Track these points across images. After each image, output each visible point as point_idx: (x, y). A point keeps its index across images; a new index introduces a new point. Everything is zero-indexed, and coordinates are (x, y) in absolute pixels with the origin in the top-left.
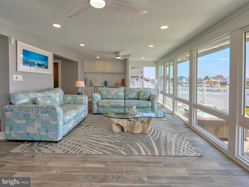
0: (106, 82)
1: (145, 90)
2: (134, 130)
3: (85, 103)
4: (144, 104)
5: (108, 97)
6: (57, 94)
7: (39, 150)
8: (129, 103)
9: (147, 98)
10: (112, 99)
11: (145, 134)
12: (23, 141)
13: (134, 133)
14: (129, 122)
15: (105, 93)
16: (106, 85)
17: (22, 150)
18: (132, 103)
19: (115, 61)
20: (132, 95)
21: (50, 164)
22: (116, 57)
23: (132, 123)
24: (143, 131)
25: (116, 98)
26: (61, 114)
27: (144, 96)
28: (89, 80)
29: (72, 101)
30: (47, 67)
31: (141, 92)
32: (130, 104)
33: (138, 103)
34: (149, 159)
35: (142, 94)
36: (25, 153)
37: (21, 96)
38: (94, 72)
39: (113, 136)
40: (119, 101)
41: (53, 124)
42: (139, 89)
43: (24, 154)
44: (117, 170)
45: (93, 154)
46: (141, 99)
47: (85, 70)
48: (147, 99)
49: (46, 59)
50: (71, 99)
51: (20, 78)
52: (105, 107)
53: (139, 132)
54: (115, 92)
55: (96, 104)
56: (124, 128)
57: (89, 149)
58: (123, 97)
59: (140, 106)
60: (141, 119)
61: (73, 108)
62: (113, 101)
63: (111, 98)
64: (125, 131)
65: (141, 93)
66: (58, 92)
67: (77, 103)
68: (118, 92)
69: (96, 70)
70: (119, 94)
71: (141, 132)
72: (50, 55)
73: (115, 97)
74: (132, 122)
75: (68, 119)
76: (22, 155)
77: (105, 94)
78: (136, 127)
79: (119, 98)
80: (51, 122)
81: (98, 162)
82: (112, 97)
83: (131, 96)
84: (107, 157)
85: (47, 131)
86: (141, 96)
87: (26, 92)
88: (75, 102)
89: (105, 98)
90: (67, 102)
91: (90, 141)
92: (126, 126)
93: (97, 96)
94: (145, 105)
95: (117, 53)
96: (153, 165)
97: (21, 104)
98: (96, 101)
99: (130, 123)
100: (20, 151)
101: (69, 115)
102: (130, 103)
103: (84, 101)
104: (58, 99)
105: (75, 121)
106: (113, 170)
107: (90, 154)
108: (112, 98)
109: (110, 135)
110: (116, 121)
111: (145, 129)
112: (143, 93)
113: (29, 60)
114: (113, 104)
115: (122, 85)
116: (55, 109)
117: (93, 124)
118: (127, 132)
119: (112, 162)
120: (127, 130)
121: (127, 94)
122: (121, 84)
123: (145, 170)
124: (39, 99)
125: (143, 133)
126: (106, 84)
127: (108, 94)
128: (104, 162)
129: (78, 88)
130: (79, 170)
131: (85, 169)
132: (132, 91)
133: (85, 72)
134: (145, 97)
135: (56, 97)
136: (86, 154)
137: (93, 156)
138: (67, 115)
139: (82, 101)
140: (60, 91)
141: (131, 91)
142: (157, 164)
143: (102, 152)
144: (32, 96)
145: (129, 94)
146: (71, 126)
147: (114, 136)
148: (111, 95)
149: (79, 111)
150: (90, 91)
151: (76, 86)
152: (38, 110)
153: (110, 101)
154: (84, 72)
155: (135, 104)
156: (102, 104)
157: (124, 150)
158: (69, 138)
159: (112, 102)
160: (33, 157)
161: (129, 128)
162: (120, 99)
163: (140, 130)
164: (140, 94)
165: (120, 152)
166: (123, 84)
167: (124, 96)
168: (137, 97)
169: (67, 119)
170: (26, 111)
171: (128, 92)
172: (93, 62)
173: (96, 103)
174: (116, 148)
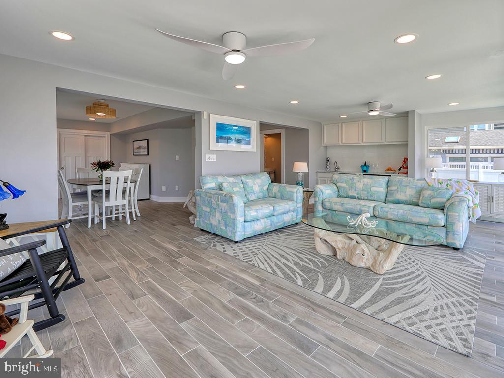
0: (365, 165)
1: (443, 184)
2: (353, 259)
3: (296, 199)
4: (422, 217)
5: (350, 194)
6: (258, 181)
7: (215, 245)
8: (384, 209)
9: (439, 203)
10: (359, 199)
11: (375, 273)
12: (209, 233)
13: (353, 264)
14: (348, 241)
15: (344, 185)
16: (365, 171)
17: (203, 240)
18: (392, 210)
19: (384, 119)
20: (402, 194)
21: (212, 261)
22: (369, 112)
23: (352, 245)
24: (372, 265)
25: (366, 198)
26: (239, 206)
27: (432, 197)
28: (333, 161)
29: (279, 194)
30: (249, 143)
31: (427, 189)
32: (385, 211)
33: (405, 212)
34: (331, 304)
35: (427, 193)
36: (203, 244)
37: (209, 179)
38: (341, 144)
39: (311, 257)
40: (364, 203)
41: (231, 217)
42: (424, 182)
43: (201, 245)
44: (268, 294)
45: (261, 267)
46: (423, 205)
47: (325, 142)
48: (437, 205)
49: (247, 131)
50: (277, 190)
51: (213, 158)
52: (336, 211)
53: (363, 265)
54: (364, 185)
55: (320, 204)
56: (337, 250)
57: (261, 261)
58: (383, 197)
59: (411, 219)
60: (377, 242)
61: (270, 204)
62: (351, 202)
63: (355, 197)
64: (338, 257)
65: (424, 192)
66: (259, 178)
67: (285, 198)
68: (372, 185)
69: (344, 141)
70: (374, 189)
71: (367, 265)
72: (254, 126)
73: (364, 194)
74: (354, 242)
75: (253, 216)
76: (199, 245)
77: (344, 188)
78: (357, 253)
79: (372, 198)
80: (229, 214)
81: (257, 278)
82: (358, 194)
83: (400, 196)
84: (273, 277)
85: (226, 225)
86: (423, 197)
87: (215, 176)
88: (283, 195)
89: (344, 195)
90: (272, 194)
91: (272, 253)
92: (340, 248)
93: (323, 190)
94: (425, 220)
95: (369, 105)
96: (326, 313)
97: (208, 188)
98: (321, 199)
99: (349, 244)
100: (200, 241)
101: (256, 211)
102: (387, 210)
103: (295, 194)
104: (256, 188)
105: (269, 222)
106: (263, 291)
107: (257, 266)
108: (357, 196)
109: (310, 255)
110: (321, 233)
111: (378, 263)
112: (433, 190)
113: (224, 136)
114: (350, 207)
115: (400, 171)
116: (232, 197)
117: (301, 235)
118: (342, 260)
119: (272, 284)
120: (342, 256)
121: (391, 191)
122: (400, 169)
123: (305, 312)
124: (225, 185)
125: (372, 269)
126: (365, 168)
127: (351, 188)
128: (262, 281)
129: (298, 173)
130: (231, 276)
131: (236, 278)
132: (405, 184)
133: (327, 146)
134: (433, 200)
135: (254, 184)
136: (253, 265)
137: (258, 269)
138: (253, 210)
139: (292, 196)
140: (264, 177)
141: (403, 184)
142: (335, 316)
143: (273, 270)
144: (220, 179)
145: (396, 190)
146: (259, 227)
147: (313, 258)
148: (355, 190)
149: (278, 208)
150: (320, 180)
151: (294, 171)
152: (218, 197)
153: (346, 200)
154: (323, 145)
155: (398, 212)
156: (330, 204)
157: (305, 278)
158: (252, 243)
159: (349, 203)
160: (206, 249)
161: (346, 253)
162: (374, 200)
163: (367, 263)
164: (423, 194)
165: (297, 279)
166: (403, 170)
167: (385, 195)
168: (415, 200)
169: (251, 216)
170: (209, 197)
171: (394, 186)
172: (338, 126)
173: (320, 201)
174: (298, 273)
